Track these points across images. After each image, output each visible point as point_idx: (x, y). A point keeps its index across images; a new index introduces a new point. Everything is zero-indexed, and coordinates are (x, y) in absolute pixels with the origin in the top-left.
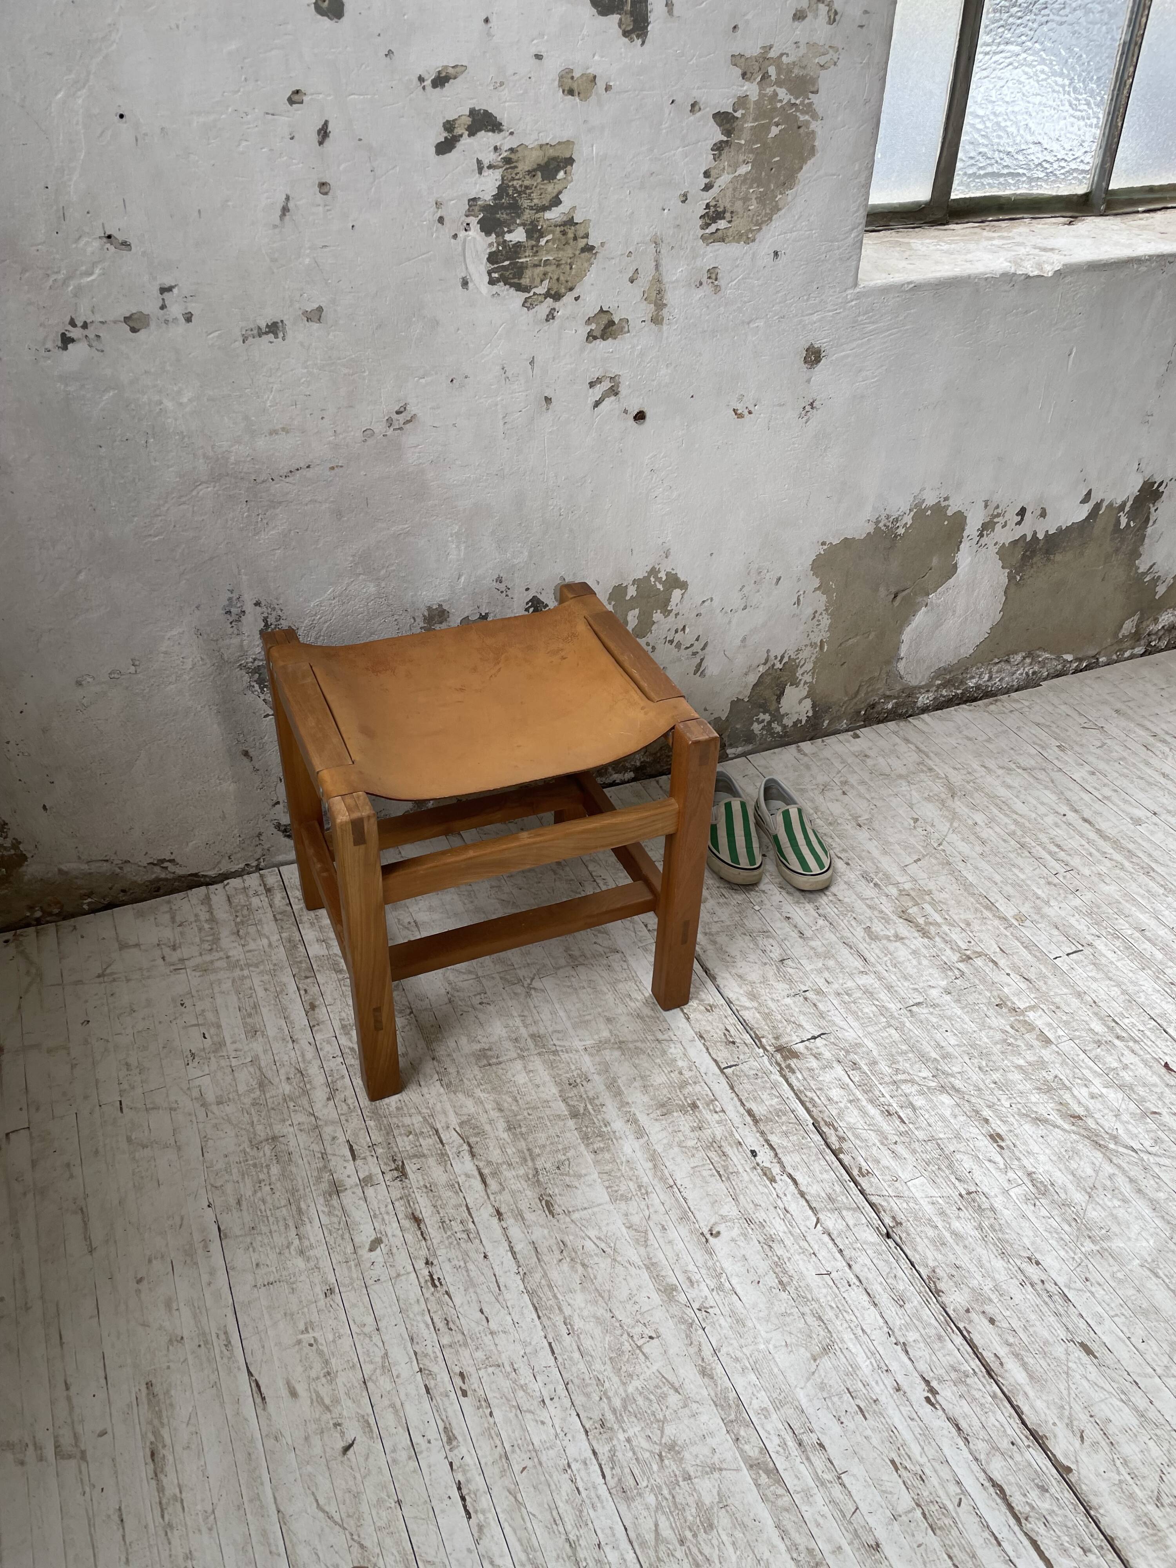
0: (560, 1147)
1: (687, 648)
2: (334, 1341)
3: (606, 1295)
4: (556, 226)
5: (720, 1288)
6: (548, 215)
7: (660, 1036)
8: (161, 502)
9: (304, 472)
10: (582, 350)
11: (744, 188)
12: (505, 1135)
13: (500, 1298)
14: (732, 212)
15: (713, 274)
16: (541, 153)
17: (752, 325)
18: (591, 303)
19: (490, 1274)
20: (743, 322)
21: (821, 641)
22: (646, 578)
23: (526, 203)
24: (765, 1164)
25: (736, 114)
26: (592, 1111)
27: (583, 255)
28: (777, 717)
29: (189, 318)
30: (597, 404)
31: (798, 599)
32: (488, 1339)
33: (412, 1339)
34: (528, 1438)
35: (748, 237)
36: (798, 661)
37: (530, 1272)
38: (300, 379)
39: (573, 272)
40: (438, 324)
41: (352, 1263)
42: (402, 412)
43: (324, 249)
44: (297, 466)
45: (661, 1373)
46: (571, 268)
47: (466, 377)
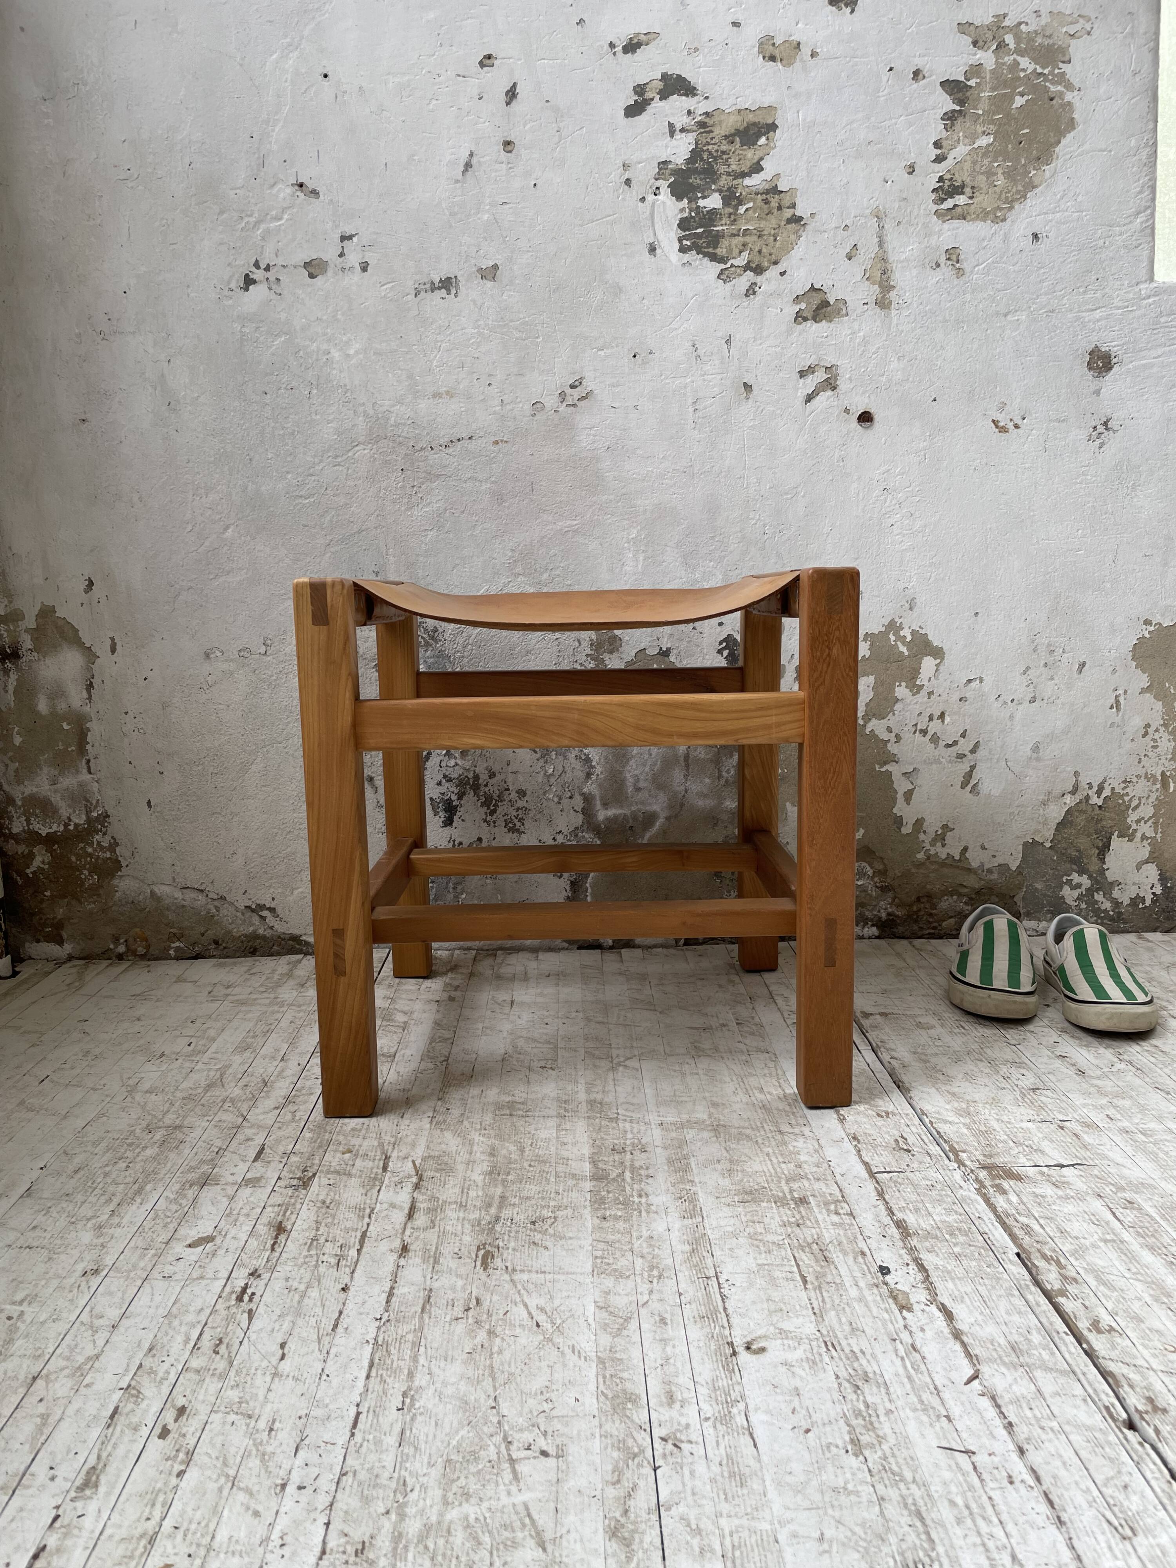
0: (552, 1203)
1: (948, 746)
2: (43, 1323)
3: (501, 1379)
4: (757, 194)
5: (725, 1419)
6: (747, 181)
7: (785, 1128)
8: (317, 460)
9: (465, 443)
10: (789, 332)
11: (986, 162)
12: (479, 1179)
13: (326, 1340)
14: (973, 188)
15: (953, 255)
16: (740, 118)
17: (1009, 318)
18: (799, 281)
19: (333, 1309)
20: (997, 313)
21: (1163, 774)
22: (884, 635)
23: (722, 169)
24: (899, 1287)
25: (969, 83)
26: (628, 1179)
27: (789, 226)
28: (1101, 883)
29: (365, 267)
30: (809, 398)
31: (1117, 702)
32: (261, 1382)
33: (150, 1350)
34: (212, 1526)
35: (996, 216)
36: (1127, 799)
37: (398, 1321)
38: (469, 340)
39: (778, 244)
40: (621, 291)
41: (153, 1252)
42: (576, 387)
43: (505, 206)
44: (458, 436)
45: (527, 1509)
46: (775, 240)
47: (651, 353)
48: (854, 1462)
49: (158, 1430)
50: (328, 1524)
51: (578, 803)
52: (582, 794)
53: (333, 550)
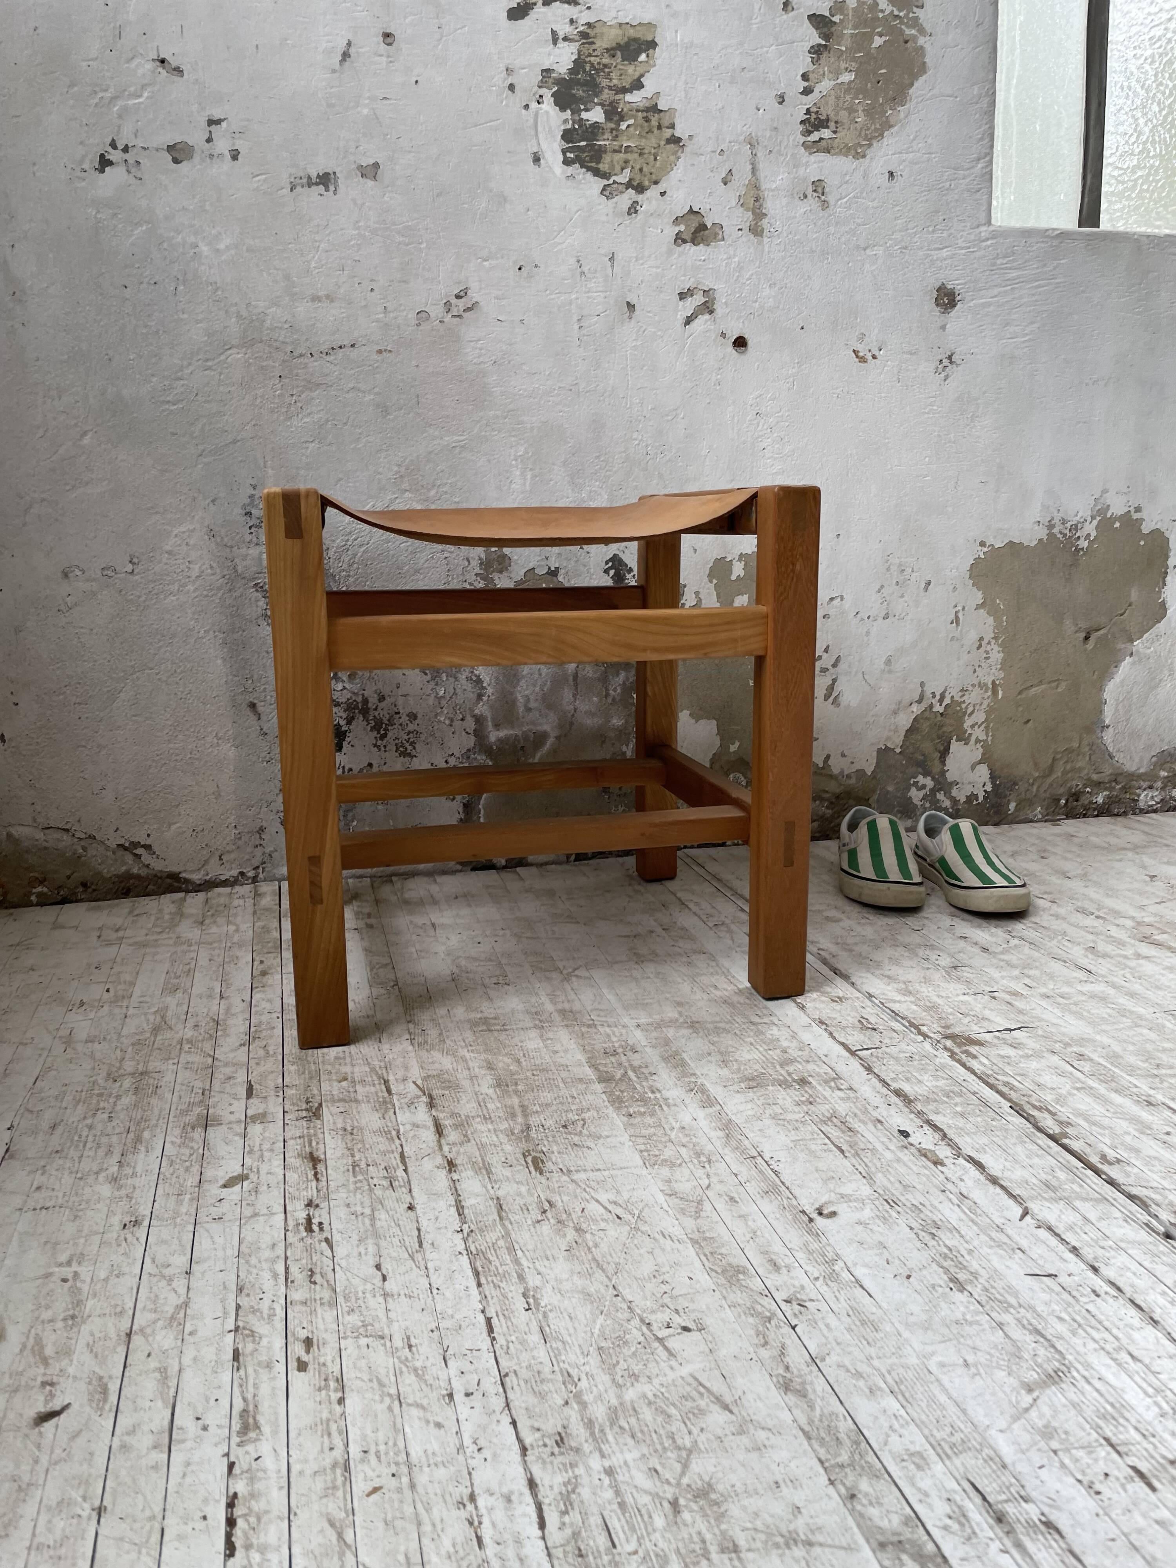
0: (573, 1107)
2: (106, 1280)
3: (611, 1269)
4: (638, 111)
5: (832, 1277)
6: (629, 97)
7: (756, 1020)
8: (185, 363)
9: (347, 351)
10: (670, 253)
11: (848, 98)
12: (490, 1092)
13: (418, 1257)
14: (836, 122)
15: (819, 187)
16: (620, 32)
17: (868, 252)
18: (679, 202)
19: (409, 1228)
20: (858, 247)
21: (993, 682)
23: (605, 82)
24: (923, 1146)
25: (833, 19)
26: (634, 1079)
27: (668, 146)
28: (943, 784)
30: (688, 321)
31: (957, 617)
32: (375, 1303)
33: (241, 1290)
34: (401, 1444)
35: (856, 152)
36: (964, 706)
37: (481, 1230)
38: (350, 241)
39: (658, 164)
40: (505, 200)
41: (188, 1196)
42: (461, 297)
43: (385, 102)
44: (340, 344)
45: (696, 1379)
46: (655, 159)
47: (536, 266)
48: (958, 1296)
49: (293, 1365)
50: (514, 1423)
51: (470, 724)
52: (474, 716)
53: (206, 460)
